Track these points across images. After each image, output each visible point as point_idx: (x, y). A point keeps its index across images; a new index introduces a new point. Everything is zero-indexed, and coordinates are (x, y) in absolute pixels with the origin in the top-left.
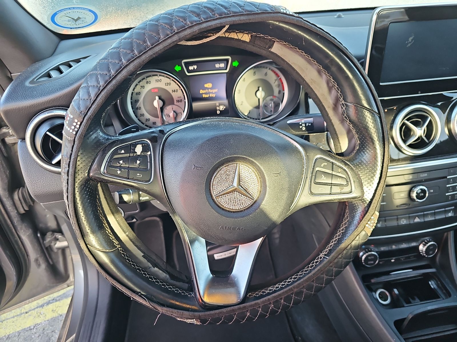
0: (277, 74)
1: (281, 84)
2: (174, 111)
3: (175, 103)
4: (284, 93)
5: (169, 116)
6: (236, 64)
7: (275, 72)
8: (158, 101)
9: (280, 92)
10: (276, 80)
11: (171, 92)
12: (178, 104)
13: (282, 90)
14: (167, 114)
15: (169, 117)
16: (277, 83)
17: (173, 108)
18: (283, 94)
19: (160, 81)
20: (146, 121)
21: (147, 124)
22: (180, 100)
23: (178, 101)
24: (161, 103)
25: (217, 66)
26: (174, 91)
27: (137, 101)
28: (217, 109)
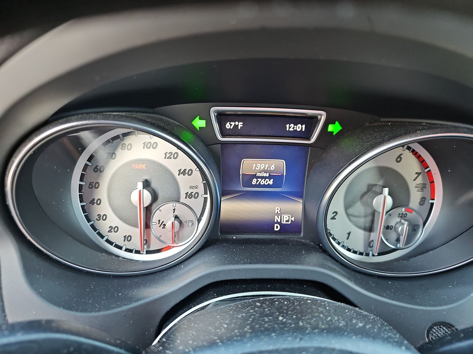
0: (422, 162)
1: (428, 183)
2: (176, 217)
3: (183, 199)
4: (432, 204)
5: (165, 225)
6: (334, 128)
7: (419, 157)
8: (140, 191)
9: (423, 201)
10: (418, 174)
11: (176, 173)
12: (188, 201)
13: (428, 196)
14: (159, 221)
15: (163, 228)
16: (420, 180)
17: (174, 210)
18: (429, 205)
19: (155, 146)
20: (109, 231)
21: (109, 239)
22: (193, 194)
23: (189, 196)
24: (147, 196)
25: (290, 127)
26: (184, 173)
27: (94, 185)
28: (276, 221)
